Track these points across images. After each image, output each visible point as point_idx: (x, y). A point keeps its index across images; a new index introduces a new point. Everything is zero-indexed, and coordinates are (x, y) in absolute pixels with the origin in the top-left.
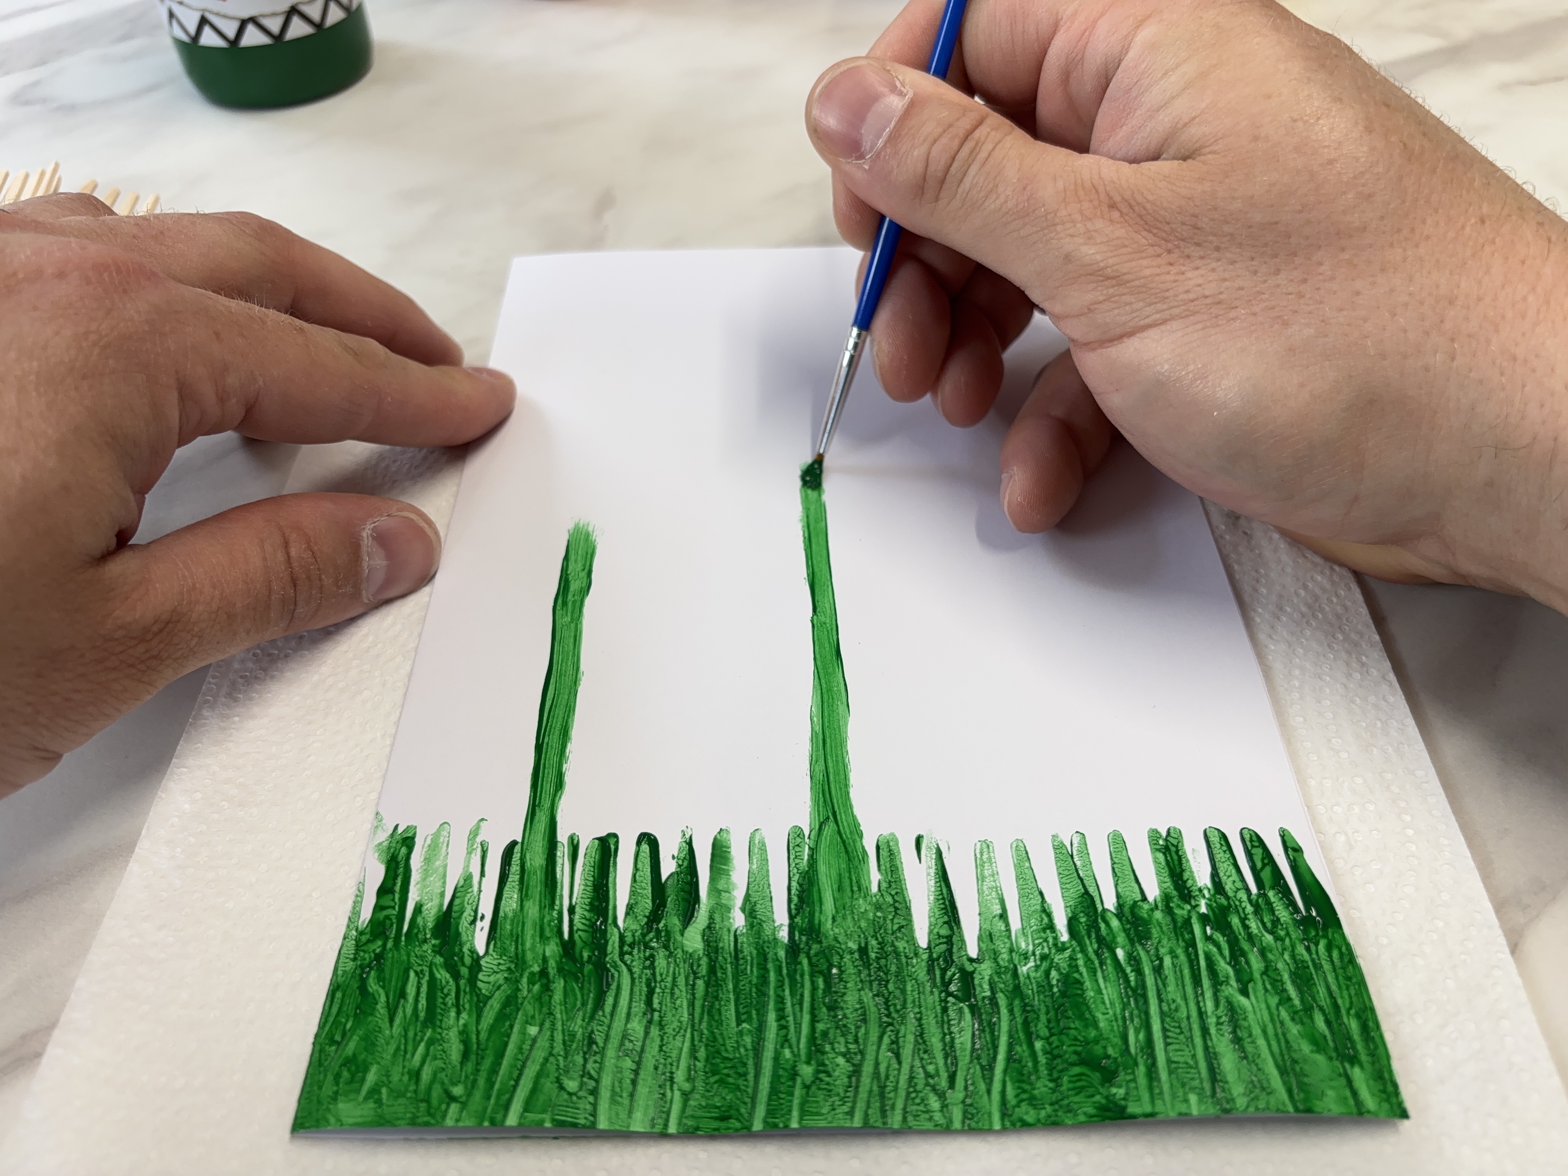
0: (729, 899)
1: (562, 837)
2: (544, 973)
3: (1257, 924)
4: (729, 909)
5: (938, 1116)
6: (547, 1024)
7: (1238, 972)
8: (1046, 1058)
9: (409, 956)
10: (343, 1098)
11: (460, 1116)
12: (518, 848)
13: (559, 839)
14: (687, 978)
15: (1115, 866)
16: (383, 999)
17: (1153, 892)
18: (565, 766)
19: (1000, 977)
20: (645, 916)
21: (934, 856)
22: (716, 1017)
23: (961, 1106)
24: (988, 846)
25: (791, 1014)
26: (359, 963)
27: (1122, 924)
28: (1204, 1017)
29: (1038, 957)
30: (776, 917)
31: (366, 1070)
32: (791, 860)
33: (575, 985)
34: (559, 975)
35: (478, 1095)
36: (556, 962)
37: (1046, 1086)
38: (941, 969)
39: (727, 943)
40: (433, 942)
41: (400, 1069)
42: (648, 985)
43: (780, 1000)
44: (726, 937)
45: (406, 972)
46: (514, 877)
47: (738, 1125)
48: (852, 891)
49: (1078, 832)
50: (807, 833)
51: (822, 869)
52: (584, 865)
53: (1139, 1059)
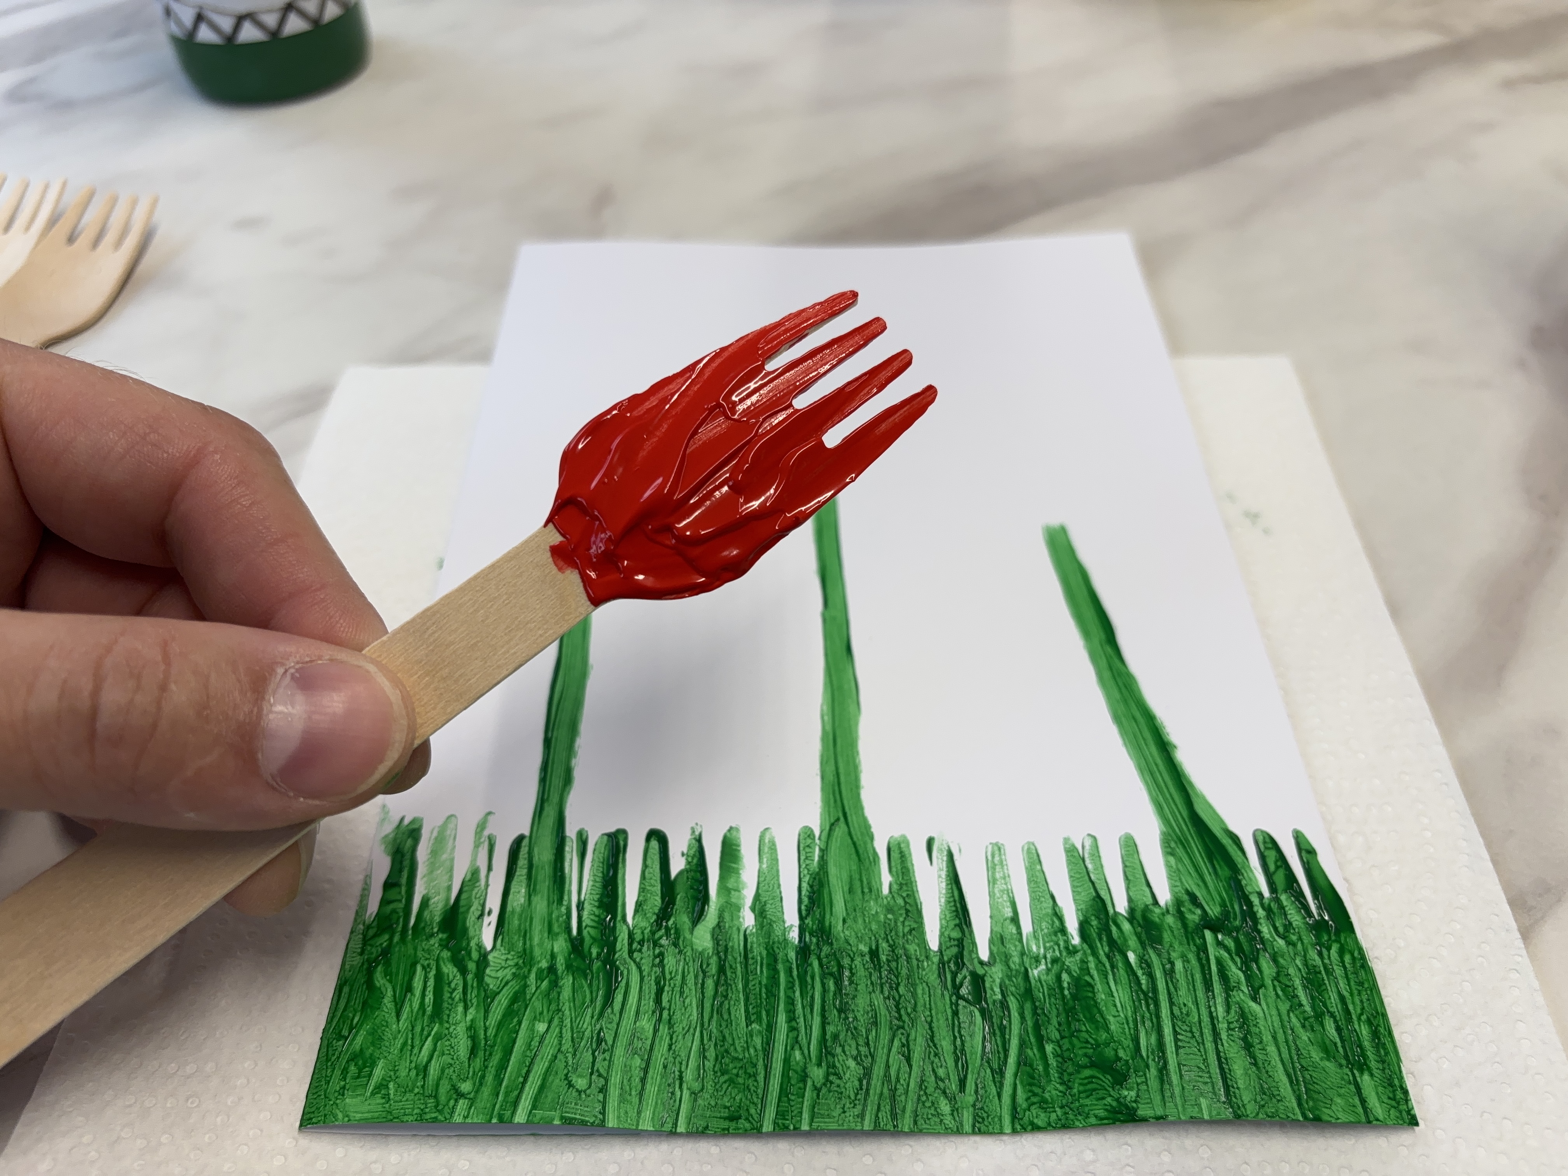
0: (739, 898)
1: (571, 832)
2: (552, 969)
3: (1269, 929)
4: (738, 908)
5: (948, 1120)
6: (556, 1021)
7: (1248, 978)
8: (1057, 1061)
9: (415, 949)
10: (350, 1093)
11: (469, 1112)
12: (525, 842)
13: (567, 834)
14: (696, 977)
15: (1127, 869)
16: (390, 993)
17: (1164, 896)
18: (574, 762)
19: (1010, 980)
20: (654, 913)
21: (945, 858)
22: (726, 1016)
23: (971, 1109)
24: (999, 849)
25: (802, 1015)
26: (366, 957)
27: (1133, 927)
28: (1216, 1022)
29: (1049, 960)
30: (786, 917)
31: (373, 1065)
32: (802, 861)
33: (584, 982)
34: (568, 972)
35: (486, 1091)
36: (565, 958)
37: (1057, 1090)
38: (952, 972)
39: (737, 942)
40: (440, 936)
41: (407, 1065)
42: (657, 983)
43: (791, 1002)
44: (736, 936)
45: (414, 965)
46: (521, 871)
47: (748, 1125)
48: (863, 892)
49: (1089, 835)
50: (817, 834)
51: (832, 870)
52: (593, 860)
53: (1150, 1062)
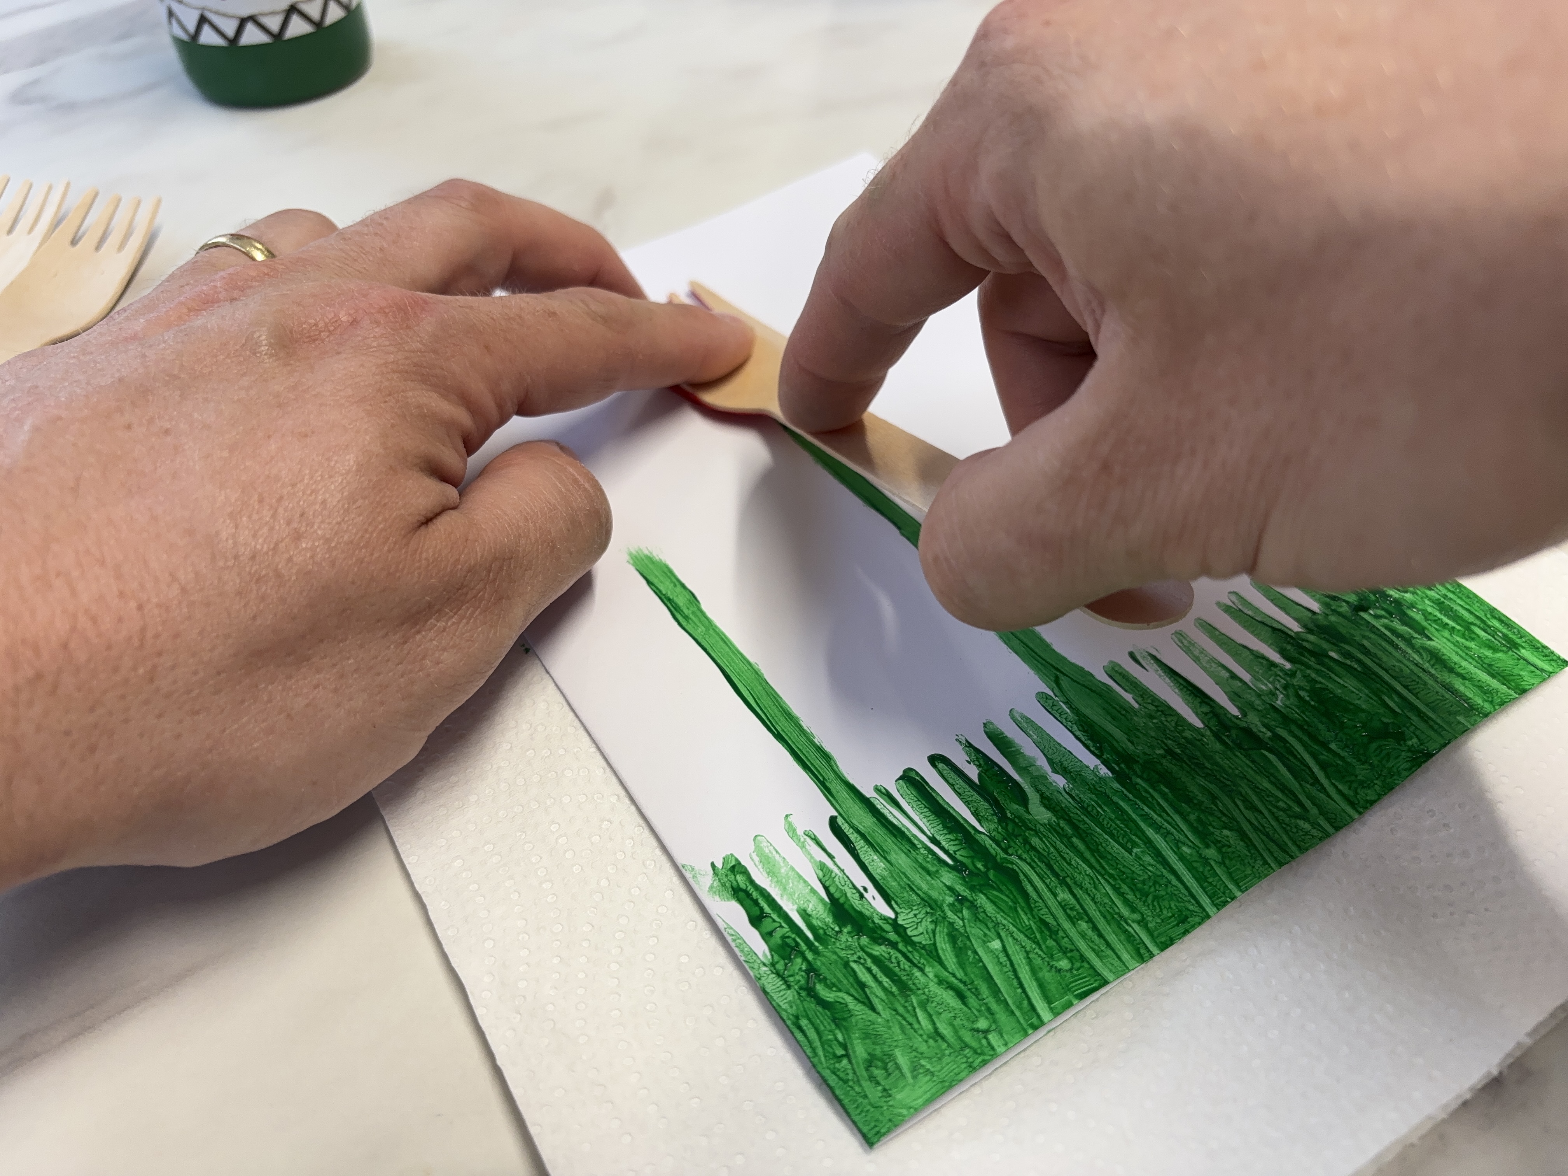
0: (1038, 770)
1: (869, 792)
2: (960, 899)
4: (1044, 777)
5: (1313, 830)
6: (1003, 934)
7: (1411, 627)
8: (1347, 751)
9: (835, 953)
10: (895, 1090)
11: (1004, 1040)
12: (840, 821)
13: (868, 796)
14: (1063, 843)
16: (849, 999)
18: (815, 740)
19: (1268, 718)
20: (992, 815)
21: (1154, 663)
22: (1110, 857)
23: (1322, 817)
24: (1181, 634)
25: (1163, 821)
26: (796, 987)
27: (1318, 636)
29: (1281, 689)
30: (1085, 763)
31: (892, 1058)
32: (1059, 719)
33: (994, 892)
34: (974, 892)
36: (961, 884)
37: (1364, 770)
38: (1227, 736)
39: (1066, 801)
40: (845, 930)
41: (920, 1039)
42: (1042, 861)
43: (1146, 818)
44: (1062, 798)
45: (846, 964)
46: (859, 844)
47: (1197, 920)
48: (1122, 715)
49: (1230, 593)
50: (1051, 694)
51: (1087, 712)
52: (909, 803)
53: (1409, 714)
